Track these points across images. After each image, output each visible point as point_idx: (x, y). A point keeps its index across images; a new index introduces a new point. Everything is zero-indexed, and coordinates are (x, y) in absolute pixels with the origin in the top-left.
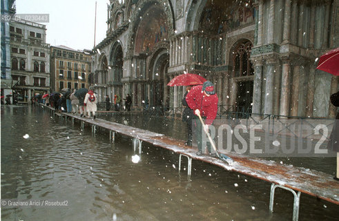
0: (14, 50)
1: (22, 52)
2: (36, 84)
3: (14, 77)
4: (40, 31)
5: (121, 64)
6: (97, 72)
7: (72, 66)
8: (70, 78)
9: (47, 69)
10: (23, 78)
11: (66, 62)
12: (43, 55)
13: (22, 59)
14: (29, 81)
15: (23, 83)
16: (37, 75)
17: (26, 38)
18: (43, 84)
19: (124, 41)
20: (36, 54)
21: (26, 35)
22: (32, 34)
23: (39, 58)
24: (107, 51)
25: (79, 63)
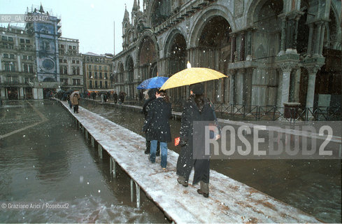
0: (61, 61)
1: (65, 61)
2: (74, 84)
3: (62, 80)
4: (75, 45)
5: (132, 71)
6: (117, 74)
7: (98, 68)
8: (96, 77)
9: (81, 73)
10: (66, 80)
11: (93, 65)
12: (78, 62)
13: (65, 67)
14: (70, 82)
15: (66, 84)
16: (75, 77)
17: (67, 51)
18: (79, 84)
19: (134, 55)
20: (74, 62)
21: (66, 49)
22: (70, 47)
23: (75, 64)
24: (123, 60)
25: (103, 66)
